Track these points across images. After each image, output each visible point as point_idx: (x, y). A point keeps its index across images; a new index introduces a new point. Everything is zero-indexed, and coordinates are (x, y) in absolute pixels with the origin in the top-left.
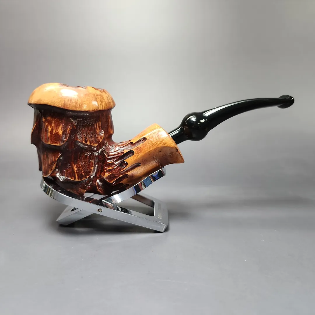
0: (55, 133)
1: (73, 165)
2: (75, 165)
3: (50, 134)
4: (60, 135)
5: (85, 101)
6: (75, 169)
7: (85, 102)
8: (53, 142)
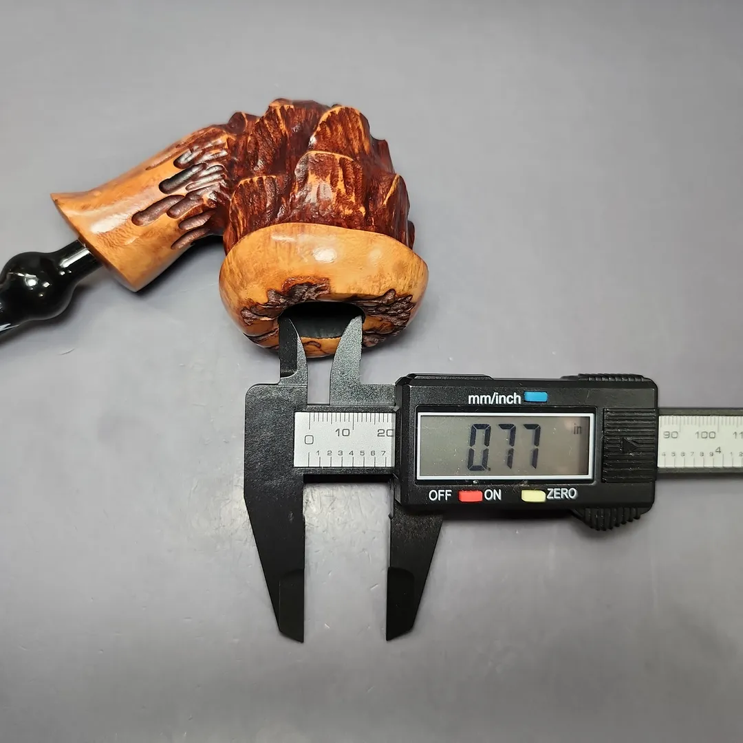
0: (326, 177)
1: (287, 133)
2: (283, 133)
3: (338, 175)
4: (312, 173)
5: (260, 251)
6: (283, 126)
7: (259, 249)
8: (328, 158)
